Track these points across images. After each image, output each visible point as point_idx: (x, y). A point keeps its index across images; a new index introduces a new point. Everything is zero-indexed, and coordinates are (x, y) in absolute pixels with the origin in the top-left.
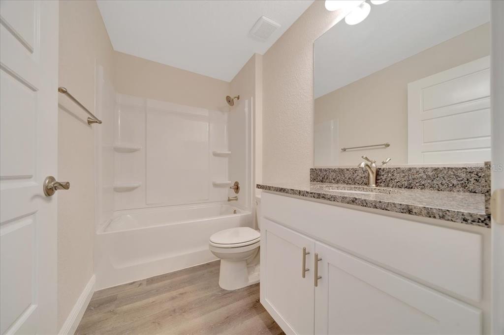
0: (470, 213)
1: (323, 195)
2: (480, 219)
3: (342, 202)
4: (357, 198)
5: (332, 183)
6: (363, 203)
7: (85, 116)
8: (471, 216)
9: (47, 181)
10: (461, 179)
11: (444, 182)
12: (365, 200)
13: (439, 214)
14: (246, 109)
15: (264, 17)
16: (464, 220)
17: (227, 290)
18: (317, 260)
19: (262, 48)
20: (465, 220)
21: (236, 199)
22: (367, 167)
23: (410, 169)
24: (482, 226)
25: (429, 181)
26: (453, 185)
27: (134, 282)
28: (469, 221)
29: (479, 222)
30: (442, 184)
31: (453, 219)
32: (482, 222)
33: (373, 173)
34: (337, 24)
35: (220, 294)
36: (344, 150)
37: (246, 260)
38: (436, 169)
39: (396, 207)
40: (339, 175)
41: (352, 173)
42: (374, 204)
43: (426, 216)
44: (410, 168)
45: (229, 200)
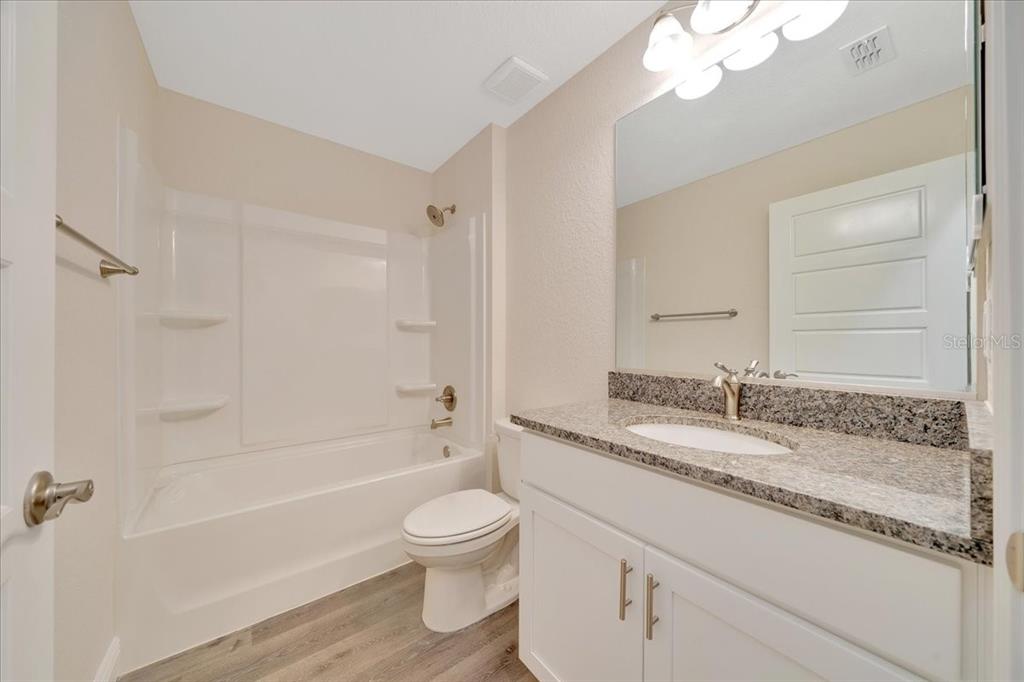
0: (945, 534)
1: (663, 461)
2: (962, 546)
3: (703, 478)
4: (734, 475)
5: (653, 403)
6: (746, 488)
7: (94, 261)
8: (947, 538)
9: (34, 488)
10: (884, 415)
11: (856, 419)
12: (751, 483)
13: (890, 528)
14: (472, 237)
15: (515, 58)
16: (935, 544)
17: (442, 633)
18: (652, 585)
19: (505, 116)
20: (937, 545)
21: (449, 422)
22: (725, 386)
23: (798, 391)
24: (966, 558)
25: (831, 415)
26: (871, 426)
27: (220, 640)
28: (944, 548)
29: (960, 551)
30: (854, 424)
31: (916, 540)
32: (967, 551)
33: (733, 393)
34: (660, 97)
35: (428, 643)
36: (656, 318)
37: (481, 564)
38: (843, 395)
39: (810, 504)
40: (666, 389)
41: (691, 388)
42: (768, 492)
43: (867, 528)
44: (798, 389)
45: (434, 426)
